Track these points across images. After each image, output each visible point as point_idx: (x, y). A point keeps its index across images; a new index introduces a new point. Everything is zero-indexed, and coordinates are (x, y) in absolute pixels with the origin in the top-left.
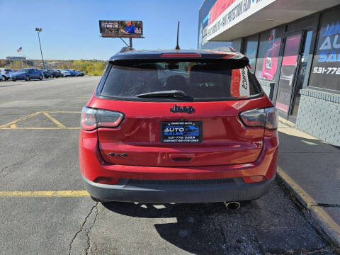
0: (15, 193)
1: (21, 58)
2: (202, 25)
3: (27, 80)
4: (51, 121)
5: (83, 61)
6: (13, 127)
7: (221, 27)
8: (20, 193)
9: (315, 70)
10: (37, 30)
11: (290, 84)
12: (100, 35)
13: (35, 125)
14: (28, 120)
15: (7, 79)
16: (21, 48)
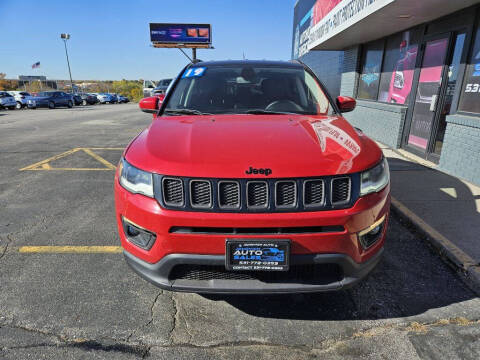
0: (66, 249)
1: (38, 77)
2: (298, 29)
3: (51, 108)
4: (96, 160)
5: (127, 82)
6: (46, 167)
7: (330, 29)
8: (73, 248)
9: (469, 88)
10: (63, 36)
11: (432, 108)
12: (152, 43)
13: (75, 164)
14: (65, 158)
15: (23, 106)
16: (38, 64)
